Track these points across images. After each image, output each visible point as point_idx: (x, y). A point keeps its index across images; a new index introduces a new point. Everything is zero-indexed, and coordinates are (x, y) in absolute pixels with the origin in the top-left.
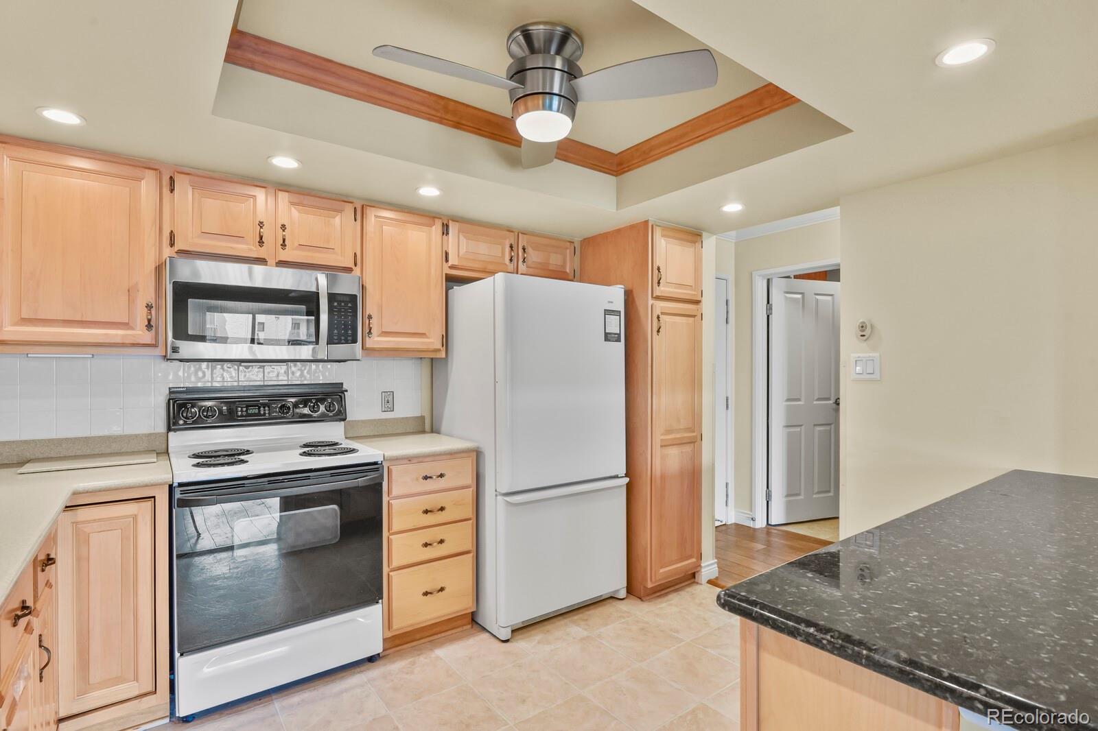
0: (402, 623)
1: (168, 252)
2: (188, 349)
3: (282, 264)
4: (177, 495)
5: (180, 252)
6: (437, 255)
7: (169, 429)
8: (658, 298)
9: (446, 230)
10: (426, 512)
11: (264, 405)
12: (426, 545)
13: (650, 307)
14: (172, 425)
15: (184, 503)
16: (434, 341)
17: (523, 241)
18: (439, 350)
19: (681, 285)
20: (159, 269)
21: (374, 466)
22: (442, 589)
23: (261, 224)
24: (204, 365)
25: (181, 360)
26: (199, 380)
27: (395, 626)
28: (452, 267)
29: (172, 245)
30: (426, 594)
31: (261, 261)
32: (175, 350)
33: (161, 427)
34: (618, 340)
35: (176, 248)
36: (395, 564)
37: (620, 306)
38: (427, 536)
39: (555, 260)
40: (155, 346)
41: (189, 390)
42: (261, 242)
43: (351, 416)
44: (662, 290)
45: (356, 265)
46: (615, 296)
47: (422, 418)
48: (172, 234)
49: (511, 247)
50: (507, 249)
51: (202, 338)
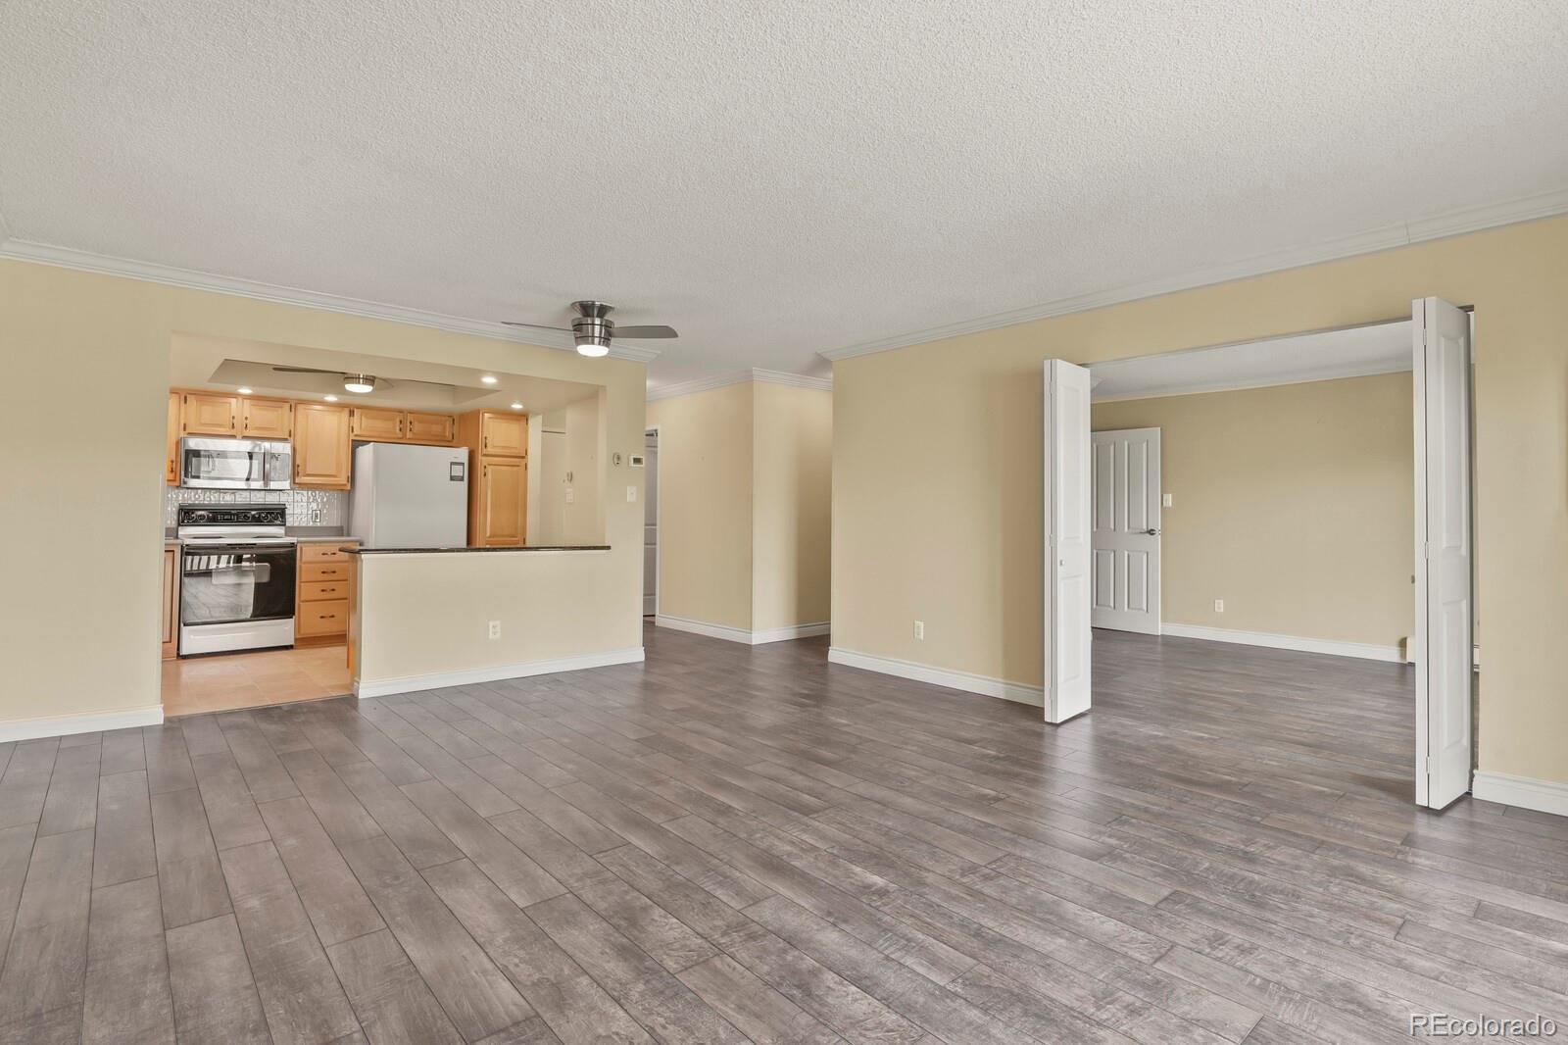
0: (308, 630)
1: (182, 434)
2: (193, 483)
3: (245, 438)
4: (185, 550)
5: (189, 434)
6: (345, 428)
7: (179, 525)
8: (485, 455)
9: (352, 413)
10: (323, 572)
11: (234, 514)
12: (323, 591)
13: (481, 461)
14: (180, 523)
15: (188, 554)
16: (343, 479)
17: (410, 417)
18: (345, 485)
19: (503, 447)
20: (178, 443)
21: (293, 545)
22: (333, 616)
23: (233, 418)
24: (200, 491)
25: (188, 488)
26: (196, 499)
27: (302, 632)
28: (356, 436)
29: (185, 429)
30: (322, 617)
31: (233, 437)
32: (185, 483)
33: (174, 524)
34: (462, 479)
35: (187, 431)
36: (302, 599)
37: (465, 459)
38: (324, 586)
39: (436, 429)
40: (174, 481)
41: (190, 505)
42: (233, 427)
43: (287, 524)
44: (490, 450)
45: (290, 436)
46: (462, 454)
47: (342, 527)
48: (185, 425)
49: (401, 422)
50: (398, 423)
51: (198, 477)
